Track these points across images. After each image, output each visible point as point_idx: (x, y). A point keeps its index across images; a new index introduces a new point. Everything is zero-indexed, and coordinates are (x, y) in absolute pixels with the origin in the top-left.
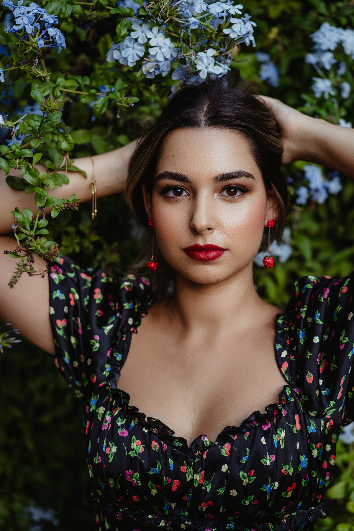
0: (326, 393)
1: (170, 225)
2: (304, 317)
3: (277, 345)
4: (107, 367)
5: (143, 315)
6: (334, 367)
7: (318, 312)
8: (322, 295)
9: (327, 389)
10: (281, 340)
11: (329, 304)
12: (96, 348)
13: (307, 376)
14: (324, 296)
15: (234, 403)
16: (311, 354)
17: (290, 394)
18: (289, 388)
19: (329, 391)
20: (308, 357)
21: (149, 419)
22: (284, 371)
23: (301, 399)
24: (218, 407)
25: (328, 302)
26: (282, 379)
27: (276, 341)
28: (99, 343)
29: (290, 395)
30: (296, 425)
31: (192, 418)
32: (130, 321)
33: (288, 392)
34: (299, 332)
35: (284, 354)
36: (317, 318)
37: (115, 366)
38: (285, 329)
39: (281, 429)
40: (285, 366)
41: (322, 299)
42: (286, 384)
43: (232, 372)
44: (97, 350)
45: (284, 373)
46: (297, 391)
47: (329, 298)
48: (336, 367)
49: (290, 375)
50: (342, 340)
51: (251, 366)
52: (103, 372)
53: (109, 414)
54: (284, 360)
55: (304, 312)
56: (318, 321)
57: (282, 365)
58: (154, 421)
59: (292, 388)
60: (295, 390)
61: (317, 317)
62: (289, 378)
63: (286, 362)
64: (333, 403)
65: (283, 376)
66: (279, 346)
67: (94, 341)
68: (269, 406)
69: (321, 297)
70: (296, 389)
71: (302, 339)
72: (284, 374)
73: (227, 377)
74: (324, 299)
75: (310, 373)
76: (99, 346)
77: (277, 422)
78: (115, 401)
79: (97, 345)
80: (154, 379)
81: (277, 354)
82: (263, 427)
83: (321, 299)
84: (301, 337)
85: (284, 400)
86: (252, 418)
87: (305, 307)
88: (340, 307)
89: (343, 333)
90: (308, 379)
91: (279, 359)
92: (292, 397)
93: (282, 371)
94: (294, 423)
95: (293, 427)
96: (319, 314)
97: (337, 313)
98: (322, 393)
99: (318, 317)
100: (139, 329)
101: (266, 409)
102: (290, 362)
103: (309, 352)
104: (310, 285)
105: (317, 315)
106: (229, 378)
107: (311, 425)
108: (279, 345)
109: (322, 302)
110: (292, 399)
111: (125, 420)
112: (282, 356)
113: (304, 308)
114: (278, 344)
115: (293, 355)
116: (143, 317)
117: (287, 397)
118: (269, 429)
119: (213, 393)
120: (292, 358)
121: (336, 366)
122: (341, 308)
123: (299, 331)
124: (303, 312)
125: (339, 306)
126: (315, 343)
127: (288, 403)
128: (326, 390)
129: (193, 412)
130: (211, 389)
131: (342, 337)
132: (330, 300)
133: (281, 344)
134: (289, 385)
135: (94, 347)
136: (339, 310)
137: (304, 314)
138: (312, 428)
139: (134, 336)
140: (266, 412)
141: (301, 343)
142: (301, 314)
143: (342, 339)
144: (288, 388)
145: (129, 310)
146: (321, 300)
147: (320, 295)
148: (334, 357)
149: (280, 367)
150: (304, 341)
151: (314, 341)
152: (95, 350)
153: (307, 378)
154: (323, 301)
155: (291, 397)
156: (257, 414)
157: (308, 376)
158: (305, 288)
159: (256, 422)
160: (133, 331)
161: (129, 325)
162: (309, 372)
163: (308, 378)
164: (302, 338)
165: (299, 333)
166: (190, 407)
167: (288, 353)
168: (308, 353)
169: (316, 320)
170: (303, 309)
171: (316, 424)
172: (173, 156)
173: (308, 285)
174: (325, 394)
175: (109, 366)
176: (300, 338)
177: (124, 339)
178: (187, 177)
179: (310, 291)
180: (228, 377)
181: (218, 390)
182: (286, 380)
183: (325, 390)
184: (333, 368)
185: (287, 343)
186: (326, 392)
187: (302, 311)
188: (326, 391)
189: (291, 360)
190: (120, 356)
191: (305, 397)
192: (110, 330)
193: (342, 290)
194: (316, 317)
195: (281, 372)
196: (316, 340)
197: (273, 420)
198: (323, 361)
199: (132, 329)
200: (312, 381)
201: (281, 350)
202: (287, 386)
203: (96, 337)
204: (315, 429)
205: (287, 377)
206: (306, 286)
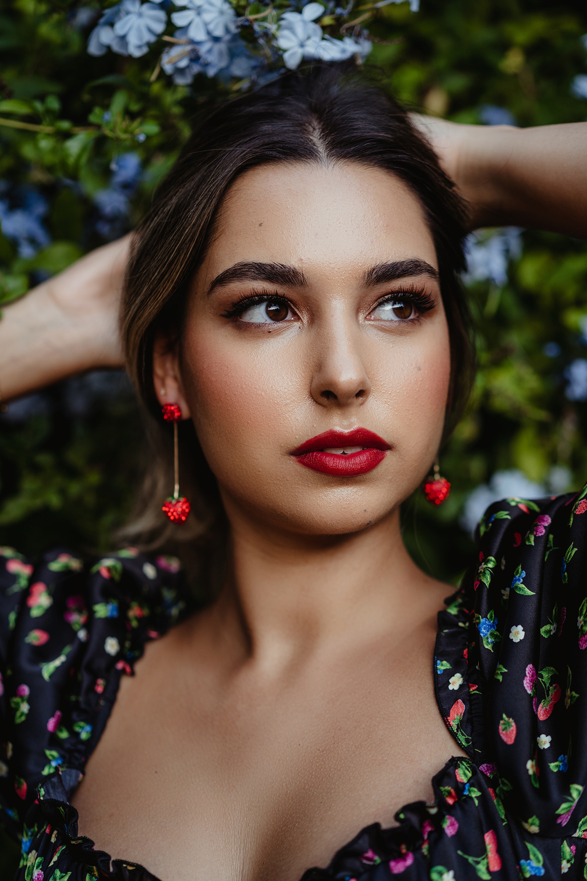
0: (560, 766)
1: (260, 392)
2: (487, 585)
3: (438, 662)
4: (52, 756)
5: (153, 634)
6: (571, 697)
7: (520, 570)
8: (531, 533)
9: (562, 756)
10: (449, 649)
11: (553, 548)
12: (22, 714)
13: (501, 727)
14: (537, 531)
15: (330, 813)
16: (506, 671)
17: (471, 778)
18: (468, 763)
19: (566, 761)
20: (500, 678)
21: (119, 863)
22: (454, 724)
23: (498, 789)
24: (295, 825)
25: (551, 543)
26: (450, 743)
27: (438, 654)
28: (30, 701)
29: (468, 782)
30: (487, 855)
31: (242, 861)
32: (112, 646)
33: (463, 775)
34: (478, 621)
35: (456, 682)
36: (517, 582)
37: (76, 755)
38: (461, 624)
39: (440, 868)
40: (458, 711)
41: (532, 538)
42: (458, 753)
43: (334, 737)
44: (23, 718)
45: (455, 729)
46: (488, 770)
47: (551, 537)
48: (575, 697)
49: (469, 730)
50: (582, 626)
51: (377, 719)
52: (43, 769)
53: (40, 863)
54: (455, 696)
55: (487, 572)
56: (520, 589)
57: (450, 708)
58: (130, 868)
59: (477, 765)
60: (483, 767)
61: (519, 580)
62: (467, 741)
63: (460, 701)
64: (577, 790)
65: (453, 736)
66: (443, 666)
67: (17, 700)
68: (407, 808)
69: (530, 536)
70: (484, 765)
71: (487, 638)
72: (455, 731)
73: (320, 750)
74: (537, 539)
75: (507, 719)
76: (30, 710)
77: (430, 850)
78: (55, 832)
79: (25, 708)
80: (156, 772)
81: (439, 683)
82: (392, 864)
83: (529, 540)
84: (483, 633)
85: (449, 793)
86: (360, 842)
87: (491, 560)
88: (573, 549)
89: (582, 608)
90: (504, 732)
91: (443, 694)
92: (474, 787)
93: (452, 723)
94: (482, 851)
95: (478, 863)
96: (524, 574)
97: (567, 564)
98: (551, 767)
99: (522, 580)
100: (139, 667)
101: (397, 817)
102: (469, 700)
103: (501, 666)
104: (506, 513)
105: (519, 576)
106: (325, 752)
107: (532, 857)
108: (444, 662)
109: (531, 545)
110: (474, 791)
111: (69, 873)
112: (451, 687)
113: (487, 562)
114: (442, 661)
115: (475, 683)
116: (151, 640)
117: (459, 788)
118: (408, 869)
119: (287, 792)
120: (474, 690)
121: (574, 694)
122: (576, 549)
123: (478, 618)
124: (484, 573)
125: (571, 546)
126: (514, 641)
127: (463, 800)
128: (560, 759)
129: (242, 845)
130: (284, 784)
131: (582, 617)
132: (554, 539)
133: (448, 661)
134: (469, 756)
135: (18, 714)
136: (572, 555)
137: (489, 577)
138: (534, 863)
139: (126, 683)
140: (397, 824)
141: (486, 647)
142: (480, 576)
143: (581, 622)
144: (465, 764)
145: (108, 620)
146: (530, 542)
147: (529, 532)
148: (570, 672)
149: (444, 714)
150: (492, 642)
151: (511, 636)
152: (20, 720)
153: (501, 731)
154: (533, 544)
155: (472, 785)
156: (373, 831)
157: (503, 727)
158: (493, 519)
159: (375, 852)
160: (123, 672)
161: (108, 655)
162: (504, 716)
163: (503, 730)
164: (486, 634)
165: (479, 623)
166: (236, 833)
167: (464, 680)
168: (500, 669)
169: (517, 587)
170: (485, 566)
171: (545, 852)
172: (260, 225)
173: (502, 512)
174: (559, 771)
175: (55, 753)
176: (482, 635)
177: (100, 689)
178: (300, 271)
179: (505, 525)
180: (323, 751)
181: (298, 783)
182: (459, 745)
183: (556, 761)
184: (569, 700)
185: (462, 657)
186: (561, 764)
187: (482, 570)
188: (561, 762)
189: (470, 695)
190: (88, 728)
191: (504, 784)
192: (57, 669)
193: (576, 508)
194: (516, 580)
195: (448, 726)
196: (518, 634)
197: (420, 848)
198: (551, 688)
199: (120, 666)
200: (513, 738)
201: (449, 674)
202: (461, 759)
203: (24, 690)
204: (540, 865)
205: (462, 738)
206: (495, 515)
